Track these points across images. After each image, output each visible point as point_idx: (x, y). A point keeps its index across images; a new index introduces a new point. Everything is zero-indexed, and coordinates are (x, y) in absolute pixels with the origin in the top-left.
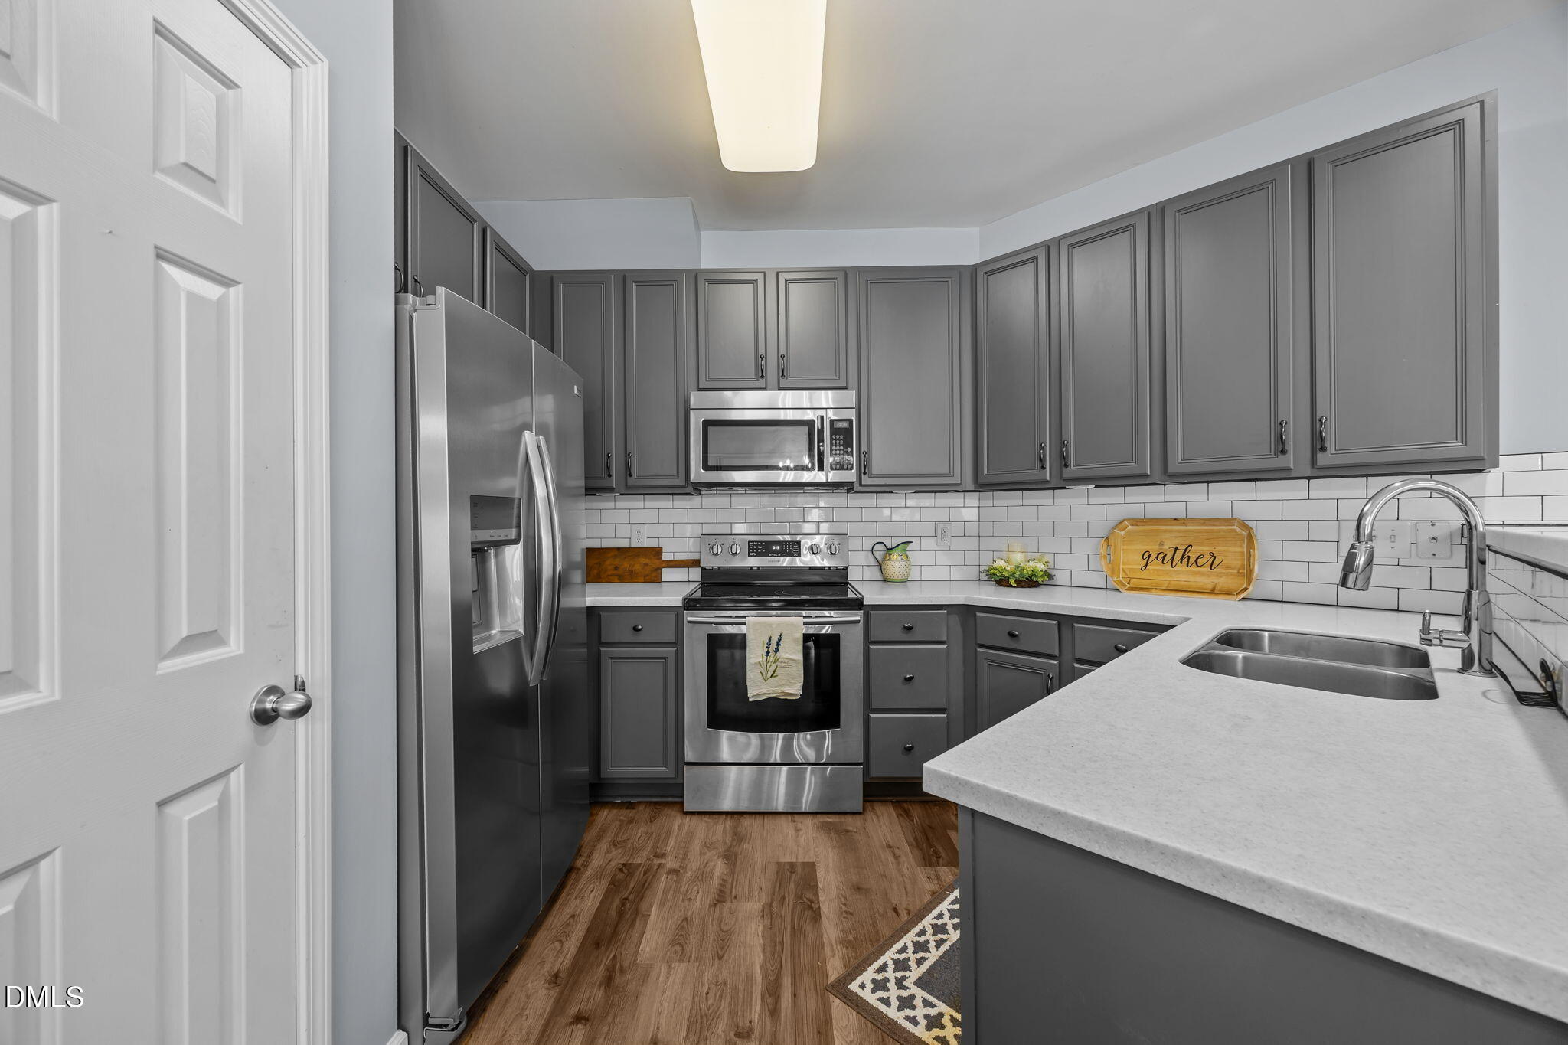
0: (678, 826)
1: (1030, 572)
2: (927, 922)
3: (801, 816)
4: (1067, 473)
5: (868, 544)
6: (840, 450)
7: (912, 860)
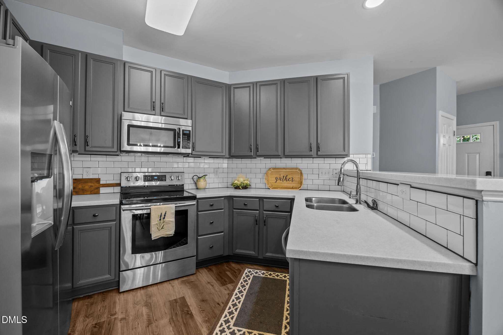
0: (119, 299)
1: (246, 184)
2: (230, 304)
3: (173, 281)
4: (258, 154)
5: (191, 176)
6: (186, 141)
7: (218, 285)
